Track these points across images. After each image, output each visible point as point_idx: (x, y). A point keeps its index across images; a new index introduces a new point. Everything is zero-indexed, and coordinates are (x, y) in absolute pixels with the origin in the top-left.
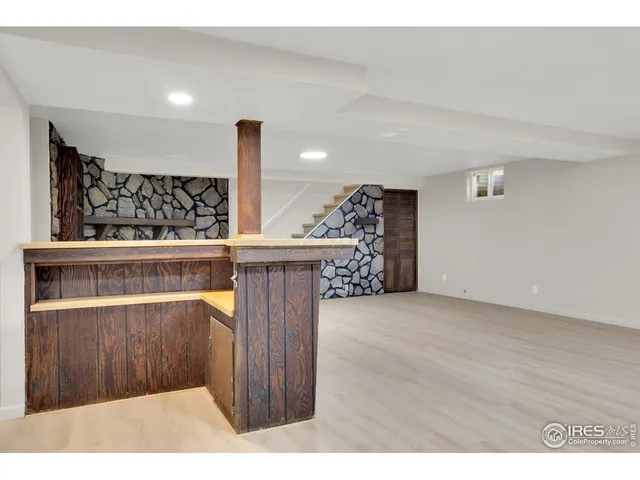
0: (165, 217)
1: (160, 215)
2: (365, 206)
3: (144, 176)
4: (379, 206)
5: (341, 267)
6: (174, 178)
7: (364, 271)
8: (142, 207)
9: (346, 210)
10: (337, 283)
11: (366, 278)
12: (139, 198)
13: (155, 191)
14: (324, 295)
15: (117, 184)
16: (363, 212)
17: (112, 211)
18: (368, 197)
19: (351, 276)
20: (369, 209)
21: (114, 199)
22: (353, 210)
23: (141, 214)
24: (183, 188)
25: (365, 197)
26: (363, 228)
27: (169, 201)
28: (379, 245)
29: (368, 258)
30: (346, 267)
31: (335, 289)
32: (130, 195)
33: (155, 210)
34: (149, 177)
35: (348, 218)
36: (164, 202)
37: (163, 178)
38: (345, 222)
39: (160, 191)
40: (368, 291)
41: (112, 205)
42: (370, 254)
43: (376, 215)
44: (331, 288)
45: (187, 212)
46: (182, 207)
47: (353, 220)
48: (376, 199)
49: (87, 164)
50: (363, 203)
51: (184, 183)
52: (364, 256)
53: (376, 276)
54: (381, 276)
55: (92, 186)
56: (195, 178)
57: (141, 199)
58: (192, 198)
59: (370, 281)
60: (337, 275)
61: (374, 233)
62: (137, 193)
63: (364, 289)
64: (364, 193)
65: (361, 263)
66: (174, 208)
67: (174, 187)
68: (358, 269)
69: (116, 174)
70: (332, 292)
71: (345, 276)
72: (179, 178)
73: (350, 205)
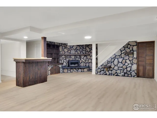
0: (83, 53)
1: (82, 53)
2: (129, 48)
3: (77, 45)
4: (135, 48)
5: (120, 67)
6: (86, 45)
7: (129, 69)
8: (77, 52)
9: (122, 50)
10: (118, 72)
11: (129, 71)
12: (76, 50)
13: (80, 48)
14: (114, 75)
15: (70, 47)
16: (128, 50)
17: (69, 53)
18: (130, 45)
19: (124, 70)
20: (131, 49)
21: (70, 50)
22: (125, 50)
23: (76, 53)
24: (88, 47)
25: (129, 45)
26: (128, 55)
27: (84, 50)
28: (135, 61)
29: (130, 65)
30: (122, 67)
31: (118, 73)
32: (74, 49)
33: (80, 52)
34: (79, 46)
35: (122, 52)
36: (83, 50)
37: (83, 45)
38: (122, 54)
39: (82, 48)
40: (130, 75)
41: (69, 52)
42: (131, 64)
43: (134, 51)
44: (116, 73)
45: (89, 52)
46: (88, 51)
47: (124, 53)
48: (133, 46)
49: (64, 45)
50: (128, 47)
51: (88, 46)
52: (129, 64)
53: (134, 71)
54: (136, 71)
55: (65, 48)
56: (90, 44)
57: (77, 50)
58: (90, 49)
59: (131, 73)
60: (118, 69)
61: (133, 57)
62: (75, 49)
63: (128, 75)
64: (129, 44)
65: (127, 67)
66: (86, 51)
67: (86, 47)
68: (126, 68)
69: (70, 46)
70: (116, 74)
71: (121, 70)
72: (87, 45)
73: (123, 49)
